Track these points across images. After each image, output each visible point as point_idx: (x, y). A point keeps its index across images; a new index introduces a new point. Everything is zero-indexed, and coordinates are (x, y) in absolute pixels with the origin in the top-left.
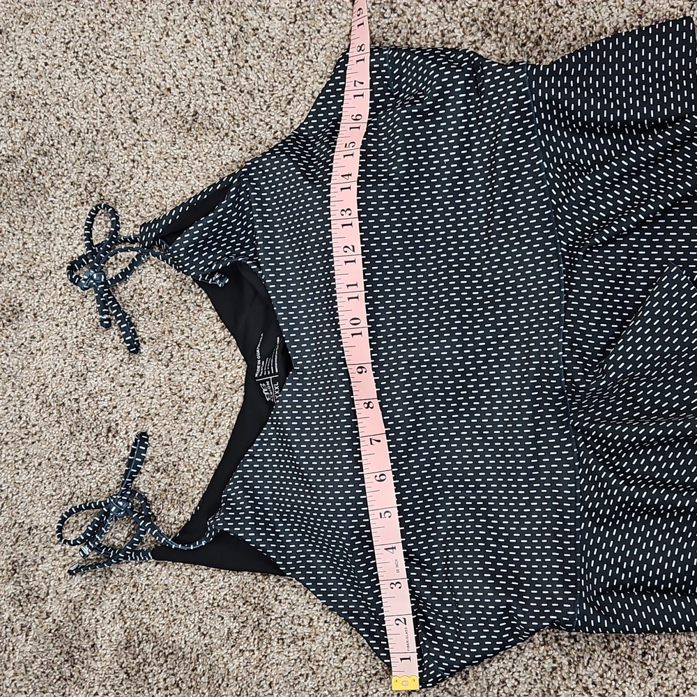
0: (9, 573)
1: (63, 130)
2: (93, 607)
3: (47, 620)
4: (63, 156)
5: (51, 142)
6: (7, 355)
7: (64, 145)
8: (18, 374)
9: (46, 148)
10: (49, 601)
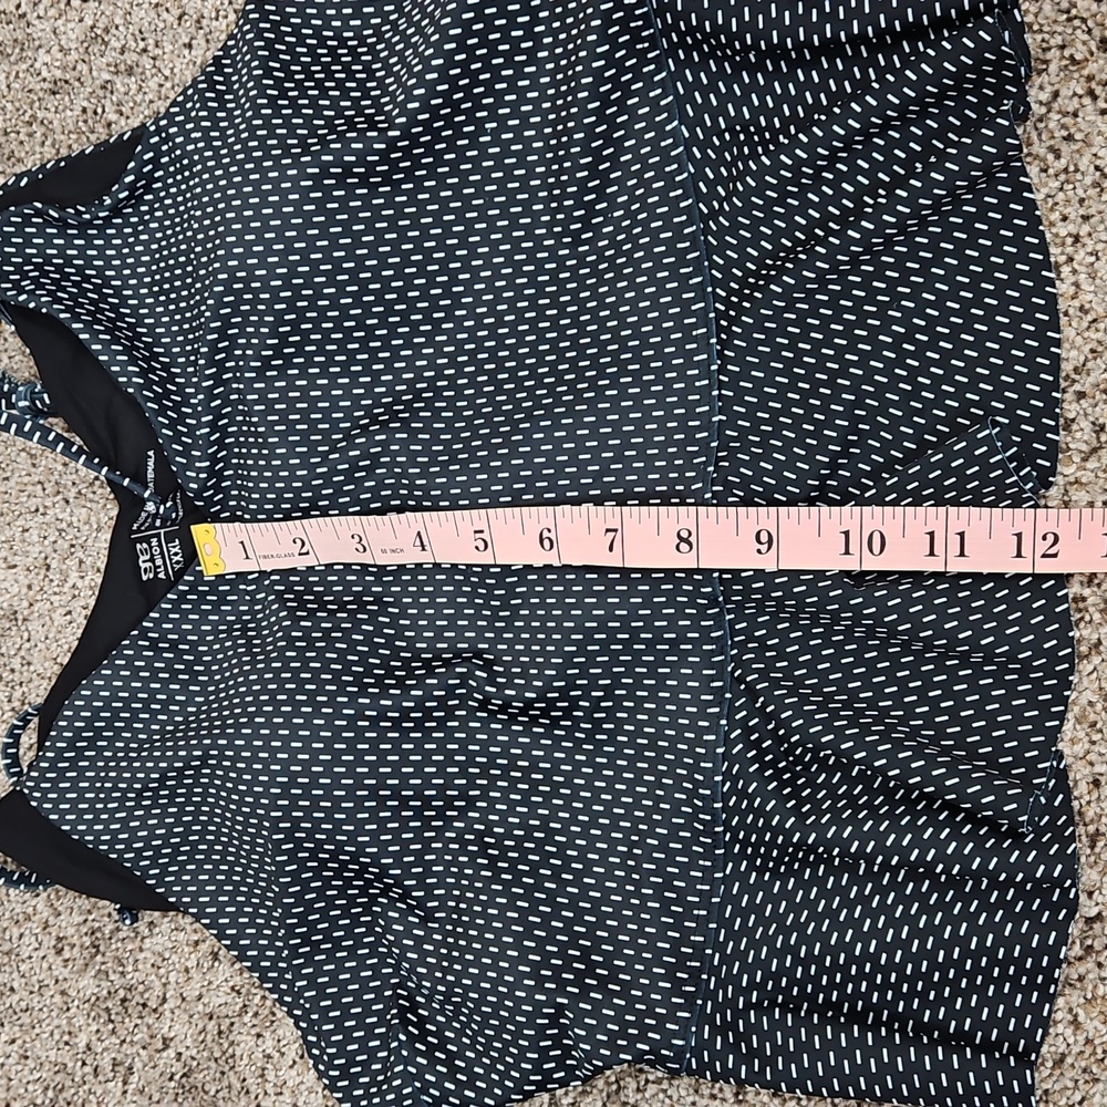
0: (85, 953)
1: (165, 15)
2: (257, 1030)
3: (165, 1054)
4: (167, 73)
5: (142, 45)
6: (67, 502)
7: (168, 48)
8: (90, 542)
9: (131, 58)
10: (168, 1014)
